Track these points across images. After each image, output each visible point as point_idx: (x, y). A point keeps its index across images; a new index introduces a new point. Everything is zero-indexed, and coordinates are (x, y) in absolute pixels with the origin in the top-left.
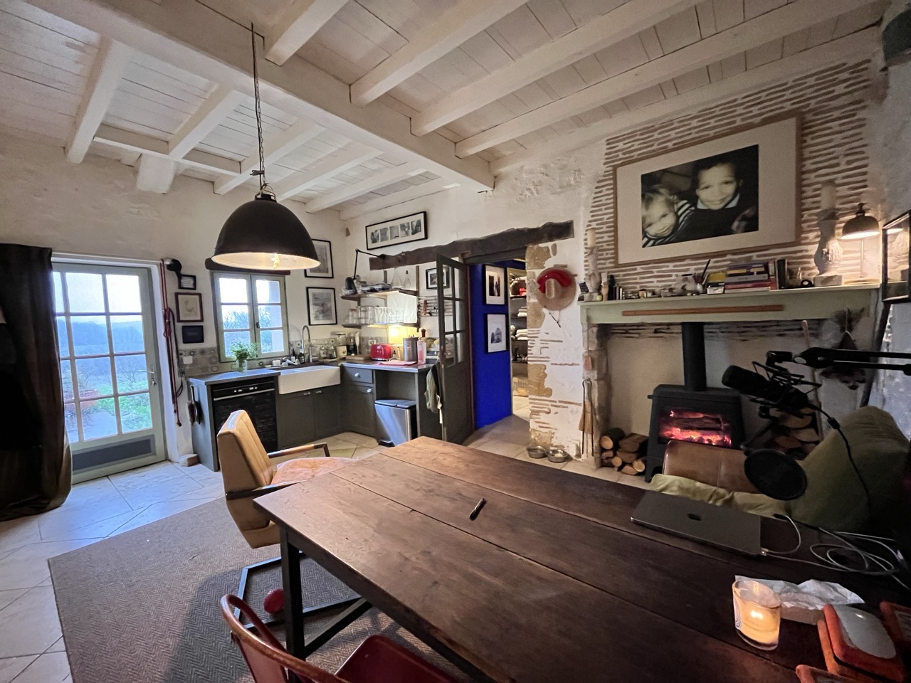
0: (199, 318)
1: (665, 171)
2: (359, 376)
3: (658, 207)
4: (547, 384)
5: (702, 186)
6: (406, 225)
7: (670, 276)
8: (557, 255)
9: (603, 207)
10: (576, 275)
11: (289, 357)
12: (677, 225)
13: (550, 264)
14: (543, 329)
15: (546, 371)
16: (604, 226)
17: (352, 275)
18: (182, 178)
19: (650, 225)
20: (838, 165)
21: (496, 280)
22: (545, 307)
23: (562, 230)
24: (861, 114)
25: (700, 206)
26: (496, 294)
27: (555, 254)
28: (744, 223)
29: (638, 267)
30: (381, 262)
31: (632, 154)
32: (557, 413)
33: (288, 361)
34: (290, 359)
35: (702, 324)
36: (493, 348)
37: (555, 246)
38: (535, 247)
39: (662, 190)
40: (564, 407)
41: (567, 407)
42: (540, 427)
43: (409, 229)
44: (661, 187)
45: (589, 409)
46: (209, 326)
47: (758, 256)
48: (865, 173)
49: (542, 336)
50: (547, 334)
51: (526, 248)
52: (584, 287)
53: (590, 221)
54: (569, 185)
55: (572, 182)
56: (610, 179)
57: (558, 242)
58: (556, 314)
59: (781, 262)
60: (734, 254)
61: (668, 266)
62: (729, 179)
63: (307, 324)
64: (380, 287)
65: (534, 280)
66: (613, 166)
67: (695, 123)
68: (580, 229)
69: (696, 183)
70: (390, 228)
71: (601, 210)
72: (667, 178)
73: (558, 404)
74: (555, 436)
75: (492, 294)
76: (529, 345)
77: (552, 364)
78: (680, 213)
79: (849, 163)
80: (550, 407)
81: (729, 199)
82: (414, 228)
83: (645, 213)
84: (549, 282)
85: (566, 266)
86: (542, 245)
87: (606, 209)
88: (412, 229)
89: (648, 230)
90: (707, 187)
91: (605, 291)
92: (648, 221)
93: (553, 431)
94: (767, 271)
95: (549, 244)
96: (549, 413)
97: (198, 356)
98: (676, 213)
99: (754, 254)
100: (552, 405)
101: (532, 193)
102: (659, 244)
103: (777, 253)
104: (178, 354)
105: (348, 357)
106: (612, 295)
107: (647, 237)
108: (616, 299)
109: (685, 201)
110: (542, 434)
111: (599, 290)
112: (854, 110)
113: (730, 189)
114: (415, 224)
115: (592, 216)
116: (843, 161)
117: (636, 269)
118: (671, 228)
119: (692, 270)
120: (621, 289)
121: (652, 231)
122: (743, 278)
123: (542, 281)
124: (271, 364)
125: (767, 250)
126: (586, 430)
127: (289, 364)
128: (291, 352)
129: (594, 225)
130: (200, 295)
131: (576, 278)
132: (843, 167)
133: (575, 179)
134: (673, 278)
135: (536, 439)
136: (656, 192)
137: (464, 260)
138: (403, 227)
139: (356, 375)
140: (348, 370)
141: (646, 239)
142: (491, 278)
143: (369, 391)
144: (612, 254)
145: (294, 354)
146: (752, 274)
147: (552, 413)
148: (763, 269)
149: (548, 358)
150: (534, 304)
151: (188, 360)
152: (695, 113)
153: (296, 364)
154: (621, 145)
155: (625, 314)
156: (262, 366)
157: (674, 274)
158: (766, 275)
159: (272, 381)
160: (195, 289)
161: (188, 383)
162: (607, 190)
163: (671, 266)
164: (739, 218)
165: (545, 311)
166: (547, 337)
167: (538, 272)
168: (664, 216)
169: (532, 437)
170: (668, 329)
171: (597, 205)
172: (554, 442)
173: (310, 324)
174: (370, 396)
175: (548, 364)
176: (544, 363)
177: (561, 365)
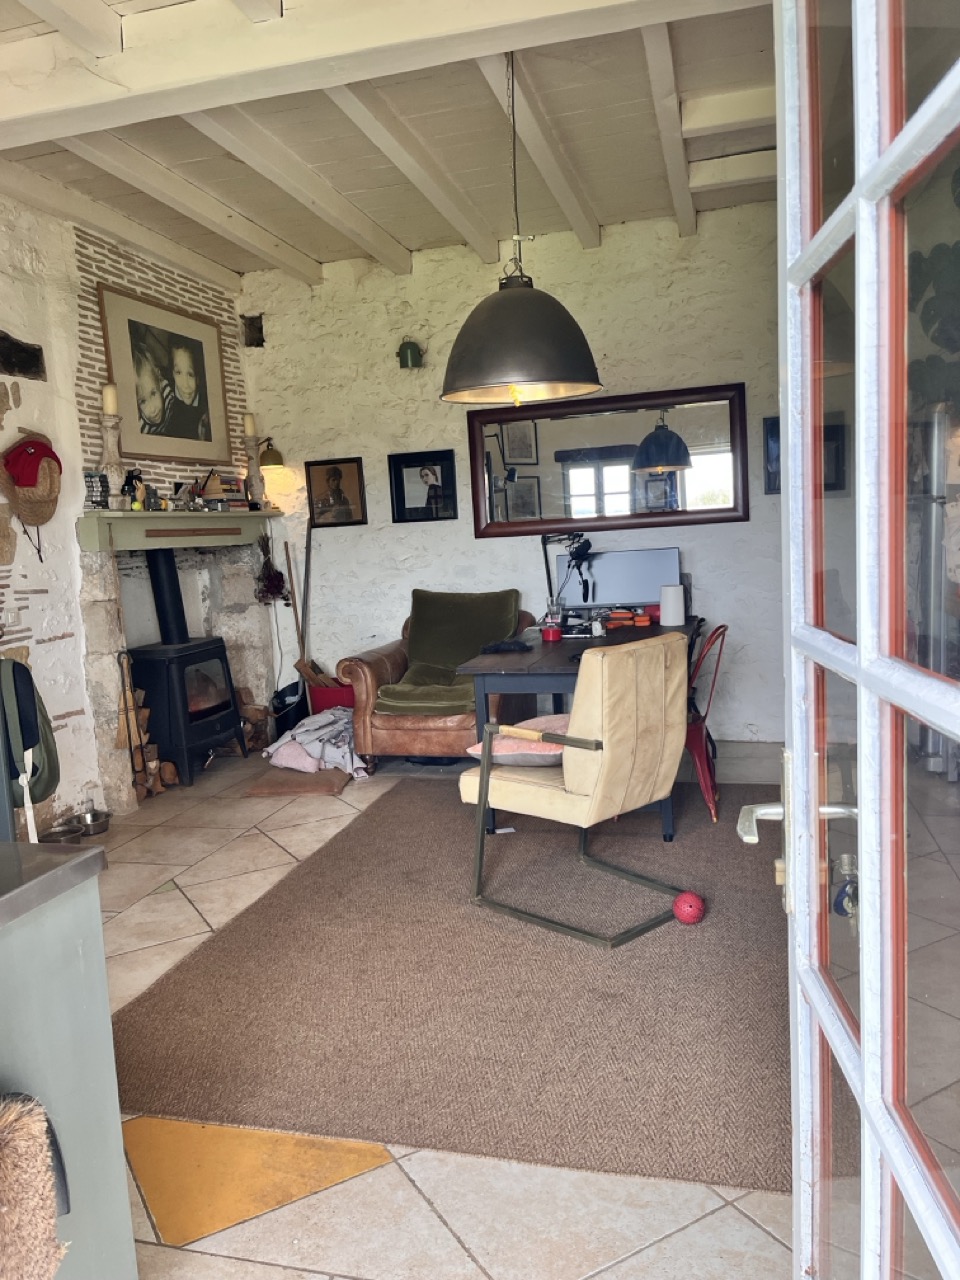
1: (147, 328)
8: (21, 407)
12: (164, 411)
13: (11, 424)
14: (17, 567)
19: (143, 401)
20: (236, 392)
22: (18, 518)
23: (27, 359)
24: (237, 350)
25: (178, 394)
27: (18, 403)
28: (203, 430)
37: (16, 387)
40: (63, 727)
41: (66, 725)
44: (148, 350)
49: (17, 583)
50: (25, 576)
53: (81, 364)
54: (23, 271)
55: (29, 269)
56: (94, 302)
57: (21, 381)
58: (32, 530)
62: (191, 371)
66: (94, 282)
69: (170, 362)
71: (91, 350)
72: (150, 339)
77: (39, 642)
78: (165, 395)
81: (193, 395)
83: (135, 379)
89: (142, 408)
90: (179, 373)
91: (142, 495)
92: (140, 394)
95: (7, 380)
98: (162, 393)
102: (153, 434)
107: (144, 419)
109: (165, 381)
113: (193, 383)
115: (83, 356)
116: (238, 390)
118: (161, 413)
121: (147, 411)
133: (32, 264)
134: (167, 485)
136: (143, 353)
141: (142, 422)
146: (234, 491)
149: (29, 629)
154: (92, 251)
155: (150, 534)
157: (166, 479)
162: (93, 318)
163: (162, 467)
164: (201, 422)
165: (16, 526)
166: (22, 585)
175: (30, 643)
176: (25, 643)
177: (50, 640)
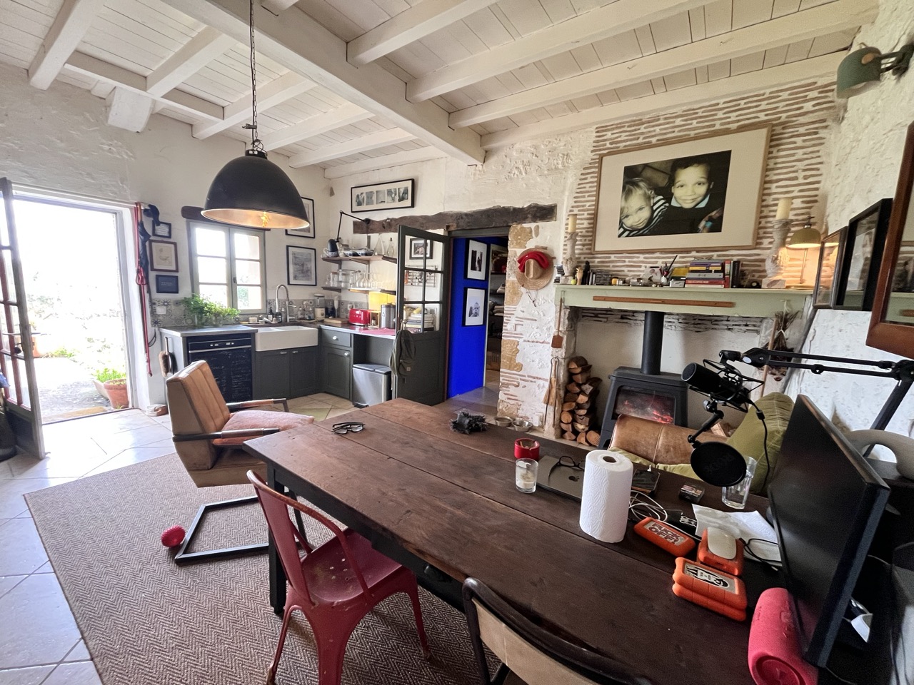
0: (174, 268)
1: (646, 166)
2: (337, 339)
3: (637, 199)
4: (519, 360)
5: (677, 185)
6: (393, 191)
7: (640, 266)
8: (539, 236)
9: (587, 194)
10: (555, 258)
11: (266, 315)
12: (651, 219)
13: (531, 245)
14: (519, 307)
15: (518, 347)
16: (586, 213)
17: (335, 238)
18: (158, 118)
19: (627, 216)
20: (796, 178)
21: (478, 255)
22: (523, 286)
23: (545, 213)
24: (822, 133)
25: (674, 203)
26: (478, 269)
27: (537, 235)
28: (710, 224)
29: (612, 256)
30: (365, 226)
31: (618, 145)
32: (525, 386)
33: (265, 319)
34: (267, 318)
35: (663, 314)
36: (470, 321)
37: (537, 227)
38: (519, 226)
39: (642, 184)
40: (531, 381)
41: (535, 382)
42: (509, 399)
43: (396, 194)
44: (642, 181)
45: (554, 384)
46: (183, 276)
47: (719, 256)
48: (817, 189)
49: (518, 313)
50: (523, 312)
51: (510, 226)
52: (561, 271)
53: (573, 207)
54: (556, 169)
55: (560, 166)
56: (595, 167)
57: (541, 224)
58: (533, 293)
59: (736, 264)
60: (698, 252)
61: (638, 258)
62: (703, 180)
63: (286, 284)
64: (363, 252)
65: (515, 259)
66: (600, 155)
67: (678, 121)
68: (562, 213)
69: (672, 181)
70: (377, 192)
71: (584, 197)
72: (648, 173)
73: (527, 378)
74: (521, 407)
75: (473, 268)
76: (505, 321)
77: (525, 341)
78: (655, 208)
79: (806, 177)
80: (519, 381)
81: (699, 199)
82: (401, 195)
83: (623, 204)
84: (529, 263)
85: (546, 248)
86: (525, 225)
87: (589, 196)
88: (399, 196)
89: (625, 221)
90: (682, 186)
91: (579, 275)
92: (625, 212)
93: (520, 403)
94: (723, 270)
95: (533, 225)
96: (517, 386)
97: (173, 307)
98: (652, 207)
99: (715, 254)
100: (521, 379)
101: (521, 173)
102: (633, 236)
103: (736, 255)
104: (152, 304)
105: (326, 320)
106: (584, 281)
107: (624, 228)
108: (588, 284)
109: (661, 197)
110: (509, 406)
111: (573, 274)
112: (816, 128)
113: (702, 190)
114: (402, 191)
115: (575, 202)
116: (801, 175)
117: (610, 257)
118: (646, 221)
119: (660, 263)
120: (594, 275)
121: (629, 222)
122: (702, 276)
123: (522, 261)
124: (248, 320)
125: (727, 250)
126: (550, 403)
127: (266, 322)
128: (268, 311)
129: (576, 211)
130: (175, 244)
131: (554, 261)
132: (801, 181)
133: (563, 163)
134: (643, 268)
135: (504, 409)
136: (636, 185)
137: (450, 232)
138: (390, 192)
139: (335, 338)
140: (326, 332)
141: (622, 230)
142: (474, 253)
143: (346, 354)
144: (590, 240)
145: (271, 313)
146: (711, 271)
147: (521, 386)
148: (720, 268)
149: (521, 334)
150: (513, 282)
151: (161, 311)
152: (679, 111)
153: (273, 322)
154: (609, 135)
155: (596, 299)
156: (238, 322)
157: (643, 265)
158: (722, 274)
159: (249, 338)
160: (170, 237)
161: (161, 333)
162: (592, 177)
163: (641, 257)
164: (707, 218)
165: (523, 289)
166: (521, 315)
167: (519, 252)
168: (641, 209)
169: (501, 407)
170: (633, 316)
171: (580, 192)
172: (521, 413)
173: (289, 284)
174: (348, 359)
175: (521, 341)
176: (517, 339)
177: (533, 342)
